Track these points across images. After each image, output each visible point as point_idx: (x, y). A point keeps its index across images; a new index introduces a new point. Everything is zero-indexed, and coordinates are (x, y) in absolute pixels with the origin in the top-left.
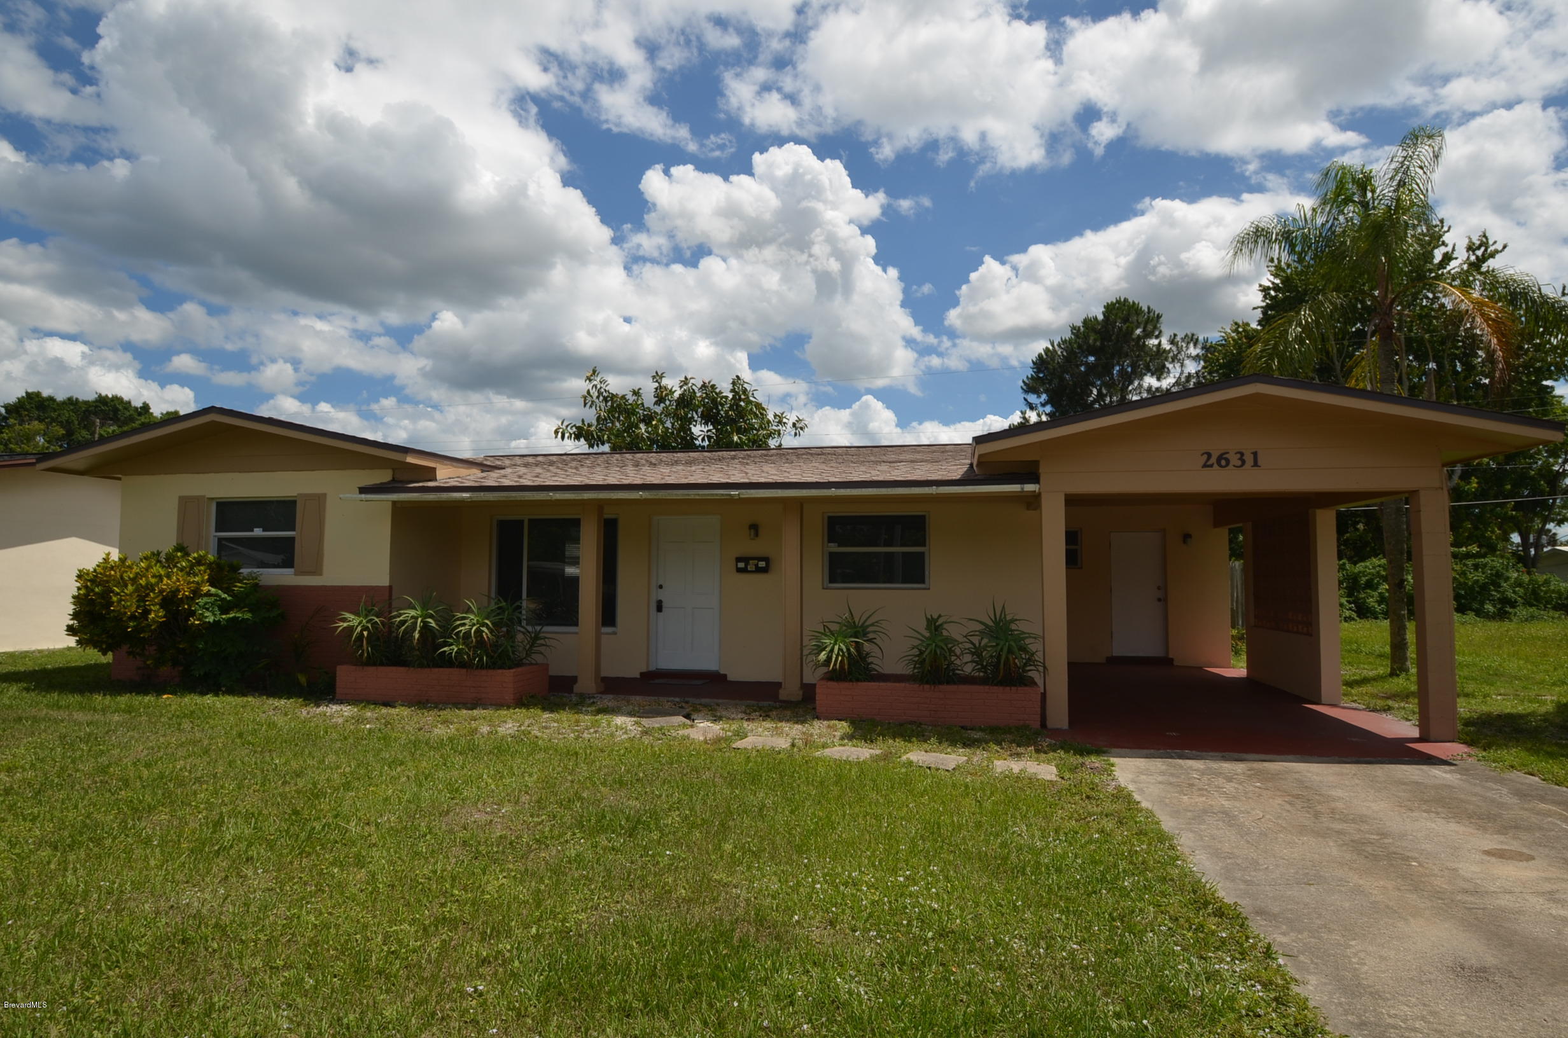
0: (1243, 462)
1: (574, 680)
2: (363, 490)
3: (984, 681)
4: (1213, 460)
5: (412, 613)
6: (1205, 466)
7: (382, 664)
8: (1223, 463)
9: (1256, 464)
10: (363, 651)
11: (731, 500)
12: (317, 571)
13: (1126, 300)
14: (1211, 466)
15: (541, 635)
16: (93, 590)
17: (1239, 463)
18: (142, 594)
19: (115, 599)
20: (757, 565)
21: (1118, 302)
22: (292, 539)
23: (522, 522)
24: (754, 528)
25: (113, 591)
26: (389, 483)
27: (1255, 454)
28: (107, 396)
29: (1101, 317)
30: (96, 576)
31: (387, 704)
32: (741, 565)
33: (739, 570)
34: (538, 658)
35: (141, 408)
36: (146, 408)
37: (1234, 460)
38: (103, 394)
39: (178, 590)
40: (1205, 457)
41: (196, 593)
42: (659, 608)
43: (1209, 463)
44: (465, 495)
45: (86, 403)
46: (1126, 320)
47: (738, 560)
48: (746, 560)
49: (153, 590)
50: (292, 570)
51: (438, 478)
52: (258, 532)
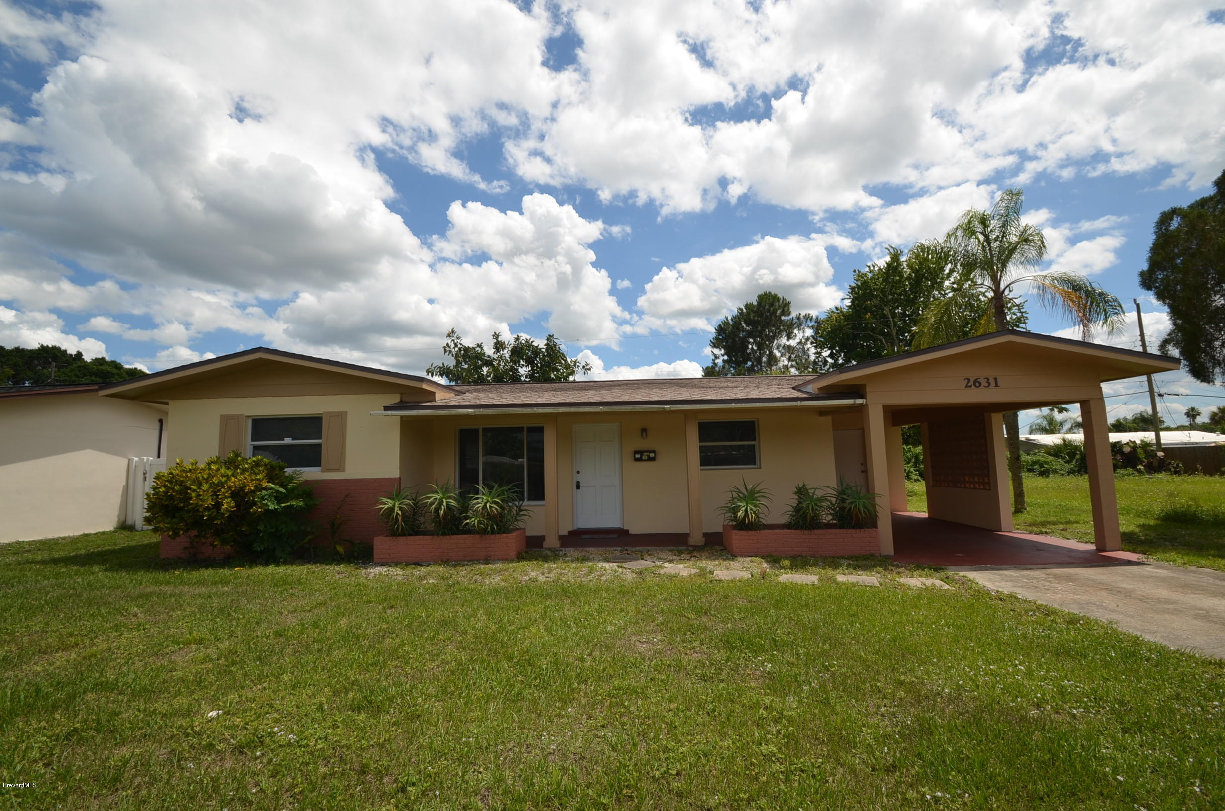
0: (989, 384)
1: (543, 538)
2: (386, 408)
3: (841, 527)
4: (971, 383)
5: (435, 496)
6: (967, 386)
7: (410, 535)
8: (978, 384)
9: (997, 385)
10: (398, 525)
11: (665, 412)
12: (341, 468)
13: (770, 293)
14: (971, 386)
15: (522, 508)
16: (172, 489)
17: (987, 384)
18: (216, 489)
19: (194, 495)
20: (648, 456)
21: (765, 294)
22: (320, 445)
23: (477, 430)
24: (644, 431)
25: (190, 489)
26: (398, 403)
27: (996, 379)
28: (48, 346)
29: (755, 303)
30: (172, 478)
31: (418, 564)
32: (638, 456)
33: (636, 460)
34: (521, 525)
35: (75, 355)
36: (79, 355)
37: (984, 383)
38: (45, 345)
39: (245, 486)
40: (967, 380)
41: (259, 488)
42: (578, 487)
43: (969, 384)
44: (471, 411)
45: (31, 351)
46: (772, 305)
47: (636, 452)
48: (641, 452)
49: (223, 487)
50: (319, 468)
51: (437, 399)
52: (288, 441)
